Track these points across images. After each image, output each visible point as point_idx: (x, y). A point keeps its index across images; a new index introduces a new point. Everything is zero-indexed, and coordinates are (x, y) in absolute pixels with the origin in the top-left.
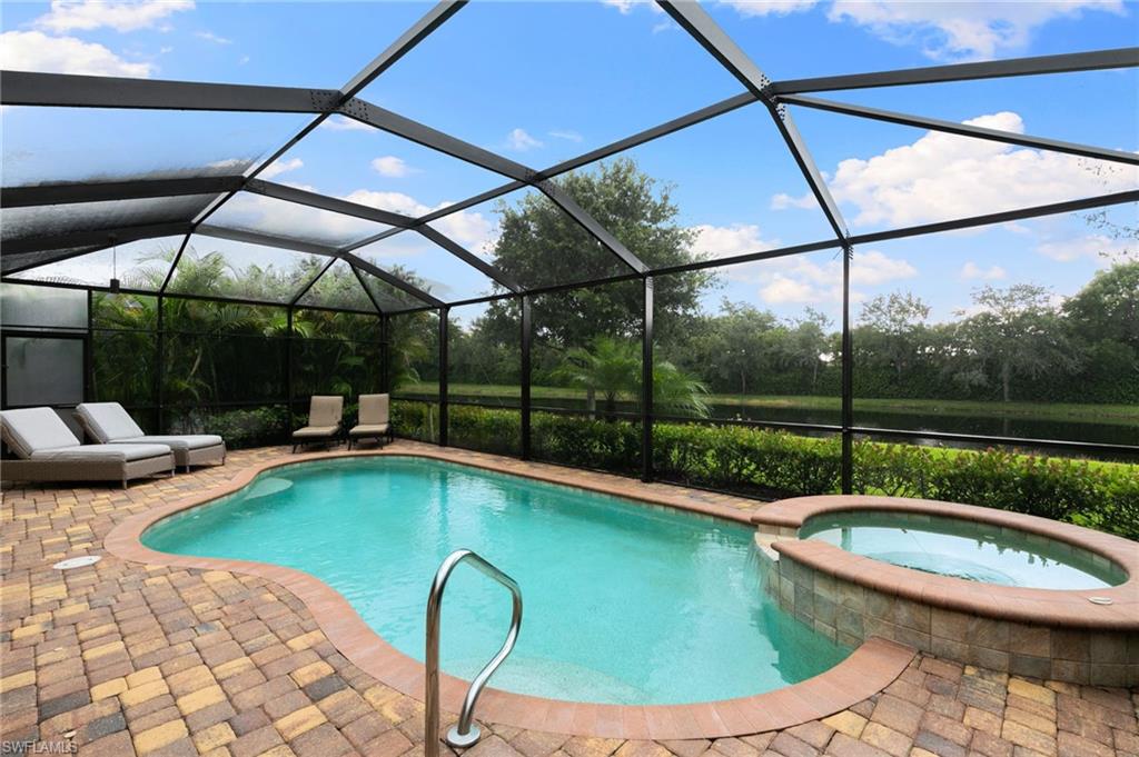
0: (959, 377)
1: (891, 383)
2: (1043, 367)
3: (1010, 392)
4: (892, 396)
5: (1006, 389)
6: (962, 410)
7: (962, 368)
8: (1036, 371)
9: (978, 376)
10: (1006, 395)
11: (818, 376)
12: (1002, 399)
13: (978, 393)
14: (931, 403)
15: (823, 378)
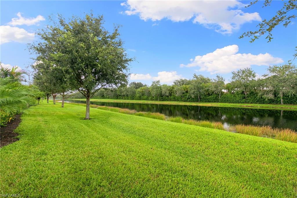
0: (265, 96)
1: (243, 99)
2: (294, 93)
3: (283, 101)
4: (243, 103)
5: (282, 100)
6: (266, 107)
7: (265, 93)
8: (291, 94)
9: (271, 96)
10: (282, 102)
11: (221, 97)
12: (280, 103)
13: (271, 101)
14: (256, 105)
15: (222, 97)
